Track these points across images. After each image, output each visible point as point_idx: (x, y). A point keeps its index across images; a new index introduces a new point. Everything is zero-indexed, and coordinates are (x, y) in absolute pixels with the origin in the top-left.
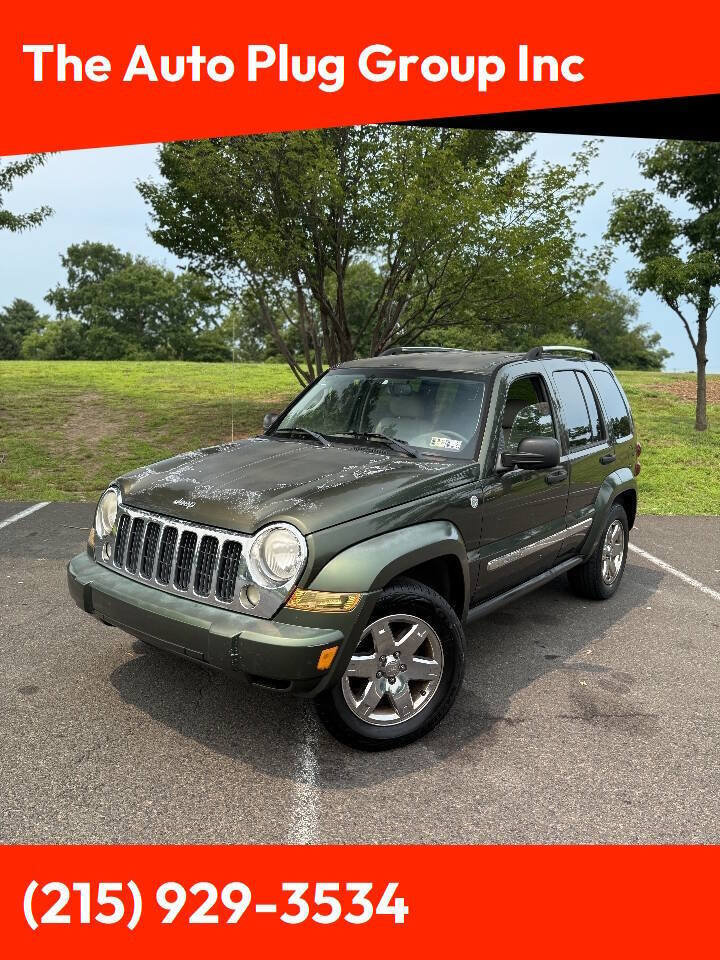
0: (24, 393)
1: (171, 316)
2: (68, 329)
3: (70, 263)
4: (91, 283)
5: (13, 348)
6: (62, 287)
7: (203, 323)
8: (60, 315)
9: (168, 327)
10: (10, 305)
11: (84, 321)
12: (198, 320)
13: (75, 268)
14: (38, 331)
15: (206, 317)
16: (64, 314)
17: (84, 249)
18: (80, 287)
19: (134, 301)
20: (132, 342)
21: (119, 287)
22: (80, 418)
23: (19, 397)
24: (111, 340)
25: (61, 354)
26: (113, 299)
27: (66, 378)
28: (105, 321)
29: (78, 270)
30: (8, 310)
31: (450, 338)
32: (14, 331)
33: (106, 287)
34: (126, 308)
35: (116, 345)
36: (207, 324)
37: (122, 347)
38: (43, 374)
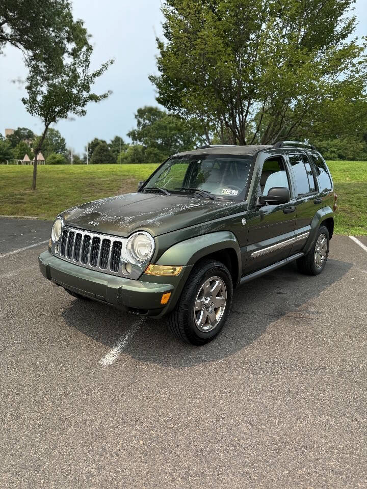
0: (104, 178)
1: (184, 141)
2: (137, 149)
3: (138, 117)
4: (147, 126)
5: (112, 159)
6: (134, 129)
7: (199, 144)
8: (133, 143)
9: (182, 147)
10: (113, 139)
11: (144, 145)
12: (197, 143)
13: (140, 119)
14: (125, 151)
15: (200, 141)
16: (135, 142)
17: (145, 109)
18: (142, 128)
19: (166, 134)
20: (165, 155)
21: (160, 127)
22: (124, 189)
23: (102, 180)
24: (156, 155)
25: (133, 161)
26: (157, 134)
27: (124, 171)
28: (154, 145)
29: (142, 120)
30: (112, 142)
31: (334, 146)
32: (114, 151)
33: (154, 128)
34: (163, 138)
35: (158, 157)
36: (201, 144)
37: (160, 157)
38: (115, 170)
